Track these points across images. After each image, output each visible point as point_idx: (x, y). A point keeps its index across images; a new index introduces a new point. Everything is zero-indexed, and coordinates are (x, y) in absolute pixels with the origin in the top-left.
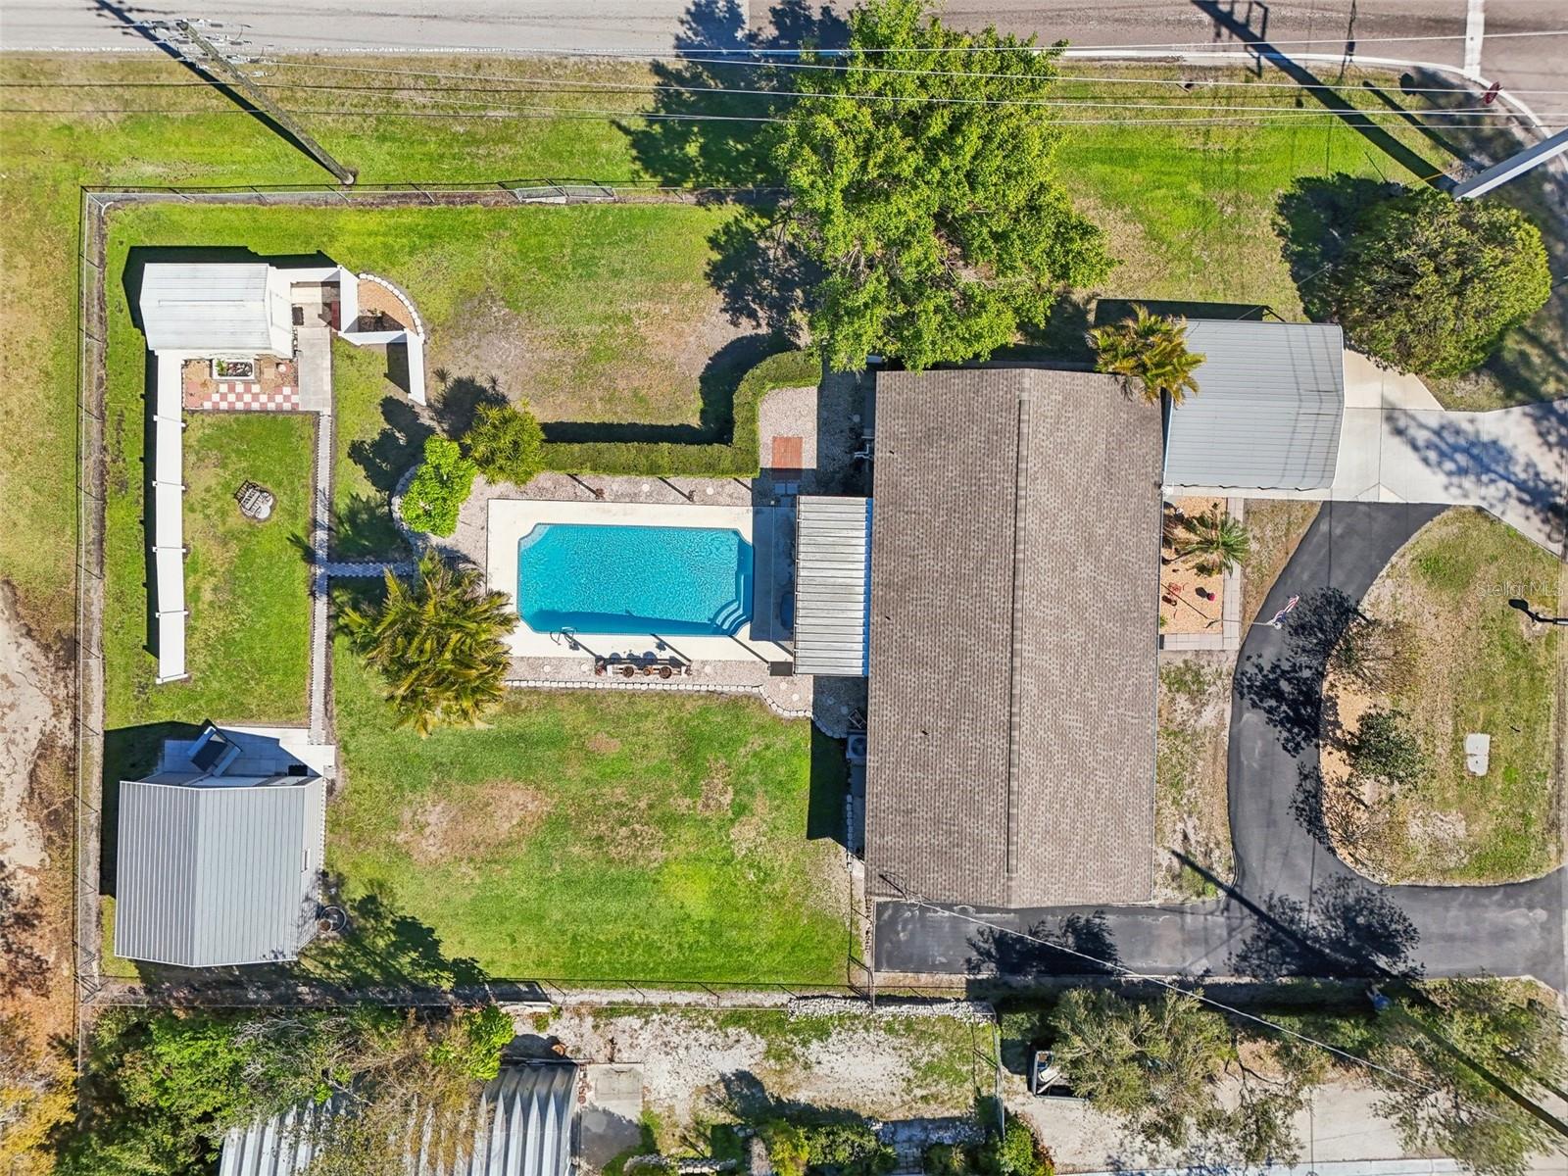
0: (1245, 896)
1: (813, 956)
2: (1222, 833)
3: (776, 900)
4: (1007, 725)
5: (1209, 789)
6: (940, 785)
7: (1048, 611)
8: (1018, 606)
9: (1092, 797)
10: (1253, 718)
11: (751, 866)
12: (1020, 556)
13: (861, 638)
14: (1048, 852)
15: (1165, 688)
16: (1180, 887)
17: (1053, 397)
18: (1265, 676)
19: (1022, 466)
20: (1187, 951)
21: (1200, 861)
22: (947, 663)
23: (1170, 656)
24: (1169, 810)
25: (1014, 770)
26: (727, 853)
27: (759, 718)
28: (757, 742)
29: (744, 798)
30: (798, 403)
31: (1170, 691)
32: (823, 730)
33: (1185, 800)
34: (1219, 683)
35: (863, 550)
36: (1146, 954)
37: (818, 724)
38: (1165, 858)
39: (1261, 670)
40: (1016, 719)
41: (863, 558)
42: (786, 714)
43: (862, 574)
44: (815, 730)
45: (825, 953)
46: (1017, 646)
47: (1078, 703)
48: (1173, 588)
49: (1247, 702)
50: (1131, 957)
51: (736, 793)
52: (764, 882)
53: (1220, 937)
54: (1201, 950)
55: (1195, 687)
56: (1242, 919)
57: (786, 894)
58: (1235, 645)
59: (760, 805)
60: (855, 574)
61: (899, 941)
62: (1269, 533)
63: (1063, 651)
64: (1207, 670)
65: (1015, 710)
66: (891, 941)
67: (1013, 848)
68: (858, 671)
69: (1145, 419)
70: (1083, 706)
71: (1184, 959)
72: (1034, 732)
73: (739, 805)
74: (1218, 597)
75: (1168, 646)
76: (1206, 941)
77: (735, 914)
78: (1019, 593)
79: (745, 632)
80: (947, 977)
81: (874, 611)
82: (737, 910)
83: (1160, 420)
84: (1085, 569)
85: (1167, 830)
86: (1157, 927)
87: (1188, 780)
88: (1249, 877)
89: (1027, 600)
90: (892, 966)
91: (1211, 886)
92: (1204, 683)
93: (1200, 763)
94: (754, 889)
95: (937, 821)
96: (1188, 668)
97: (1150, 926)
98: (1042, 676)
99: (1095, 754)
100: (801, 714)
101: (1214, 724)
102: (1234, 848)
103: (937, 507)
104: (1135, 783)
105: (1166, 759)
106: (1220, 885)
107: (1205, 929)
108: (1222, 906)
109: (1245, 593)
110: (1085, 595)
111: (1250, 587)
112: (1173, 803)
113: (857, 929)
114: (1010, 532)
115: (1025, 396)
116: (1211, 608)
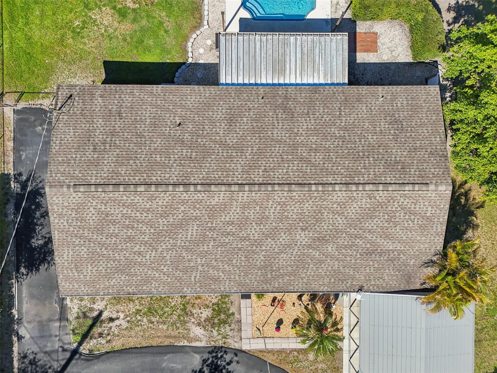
0: (74, 362)
1: (23, 68)
2: (117, 344)
3: (62, 41)
4: (188, 182)
5: (147, 334)
6: (141, 136)
7: (272, 211)
8: (276, 187)
9: (136, 249)
10: (196, 361)
11: (84, 22)
12: (314, 188)
13: (246, 81)
14: (91, 216)
15: (215, 301)
16: (78, 318)
17: (430, 209)
18: (224, 367)
19: (381, 187)
20: (36, 324)
21: (97, 330)
22: (232, 140)
23: (236, 303)
24: (132, 307)
25: (153, 188)
26: (92, 5)
27: (186, 26)
28: (169, 24)
29: (131, 16)
30: (400, 49)
31: (213, 304)
32: (180, 70)
33: (139, 318)
34: (220, 337)
35: (310, 81)
36: (32, 296)
37: (183, 67)
38: (99, 306)
39: (228, 364)
40: (192, 188)
41: (305, 82)
42: (190, 44)
43: (293, 81)
44: (180, 65)
45: (26, 76)
46: (247, 188)
47: (205, 236)
48: (282, 304)
49: (206, 356)
50: (30, 286)
51: (134, 10)
52: (73, 32)
53: (46, 346)
54: (36, 333)
55: (216, 321)
56: (58, 361)
57: (65, 47)
58: (245, 347)
59: (126, 27)
60: (293, 76)
61: (35, 126)
62: (320, 366)
63: (243, 223)
64: (228, 328)
65: (199, 188)
66: (35, 121)
67: (93, 188)
68: (222, 80)
69: (409, 278)
70: (203, 239)
71: (29, 322)
72: (183, 202)
73: (126, 12)
74: (277, 334)
75: (243, 302)
76: (42, 337)
77: (50, 13)
78: (286, 188)
79: (245, 14)
80: (12, 160)
81: (267, 89)
82: (54, 14)
83: (407, 288)
84: (302, 237)
85: (118, 307)
86: (51, 303)
87: (154, 319)
88: (86, 364)
89: (280, 194)
90: (18, 122)
91: (79, 338)
92: (219, 327)
93: (165, 327)
94: (68, 25)
95: (113, 133)
96: (229, 316)
97: (51, 298)
98: (224, 207)
99: (168, 250)
100: (190, 55)
101: (192, 335)
102: (107, 353)
103: (346, 129)
104: (147, 280)
105: (167, 304)
106: (80, 344)
107: (51, 336)
108: (66, 347)
109: (281, 351)
110: (284, 238)
111: (284, 355)
112: (137, 310)
113: (43, 98)
114: (330, 180)
115: (432, 187)
116: (270, 329)
